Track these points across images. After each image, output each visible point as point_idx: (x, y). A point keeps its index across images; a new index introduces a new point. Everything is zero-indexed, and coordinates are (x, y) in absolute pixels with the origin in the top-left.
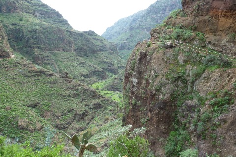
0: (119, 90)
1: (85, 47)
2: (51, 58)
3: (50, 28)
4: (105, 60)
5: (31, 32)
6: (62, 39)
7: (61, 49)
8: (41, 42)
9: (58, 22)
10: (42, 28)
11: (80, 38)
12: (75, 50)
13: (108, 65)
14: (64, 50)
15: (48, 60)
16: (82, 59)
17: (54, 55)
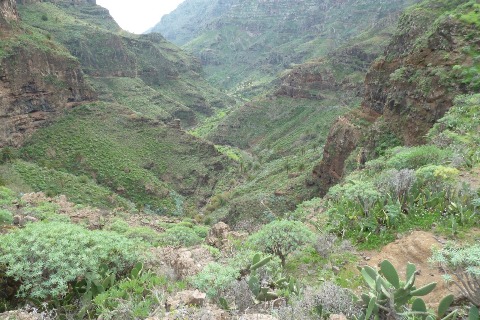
0: (230, 144)
1: (155, 68)
2: (107, 90)
3: (98, 34)
4: (189, 91)
5: (70, 43)
6: (120, 55)
7: (119, 73)
8: (88, 61)
9: (90, 13)
10: (86, 35)
11: (145, 51)
12: (140, 73)
13: (196, 99)
14: (123, 75)
15: (102, 93)
16: (154, 92)
17: (110, 84)
